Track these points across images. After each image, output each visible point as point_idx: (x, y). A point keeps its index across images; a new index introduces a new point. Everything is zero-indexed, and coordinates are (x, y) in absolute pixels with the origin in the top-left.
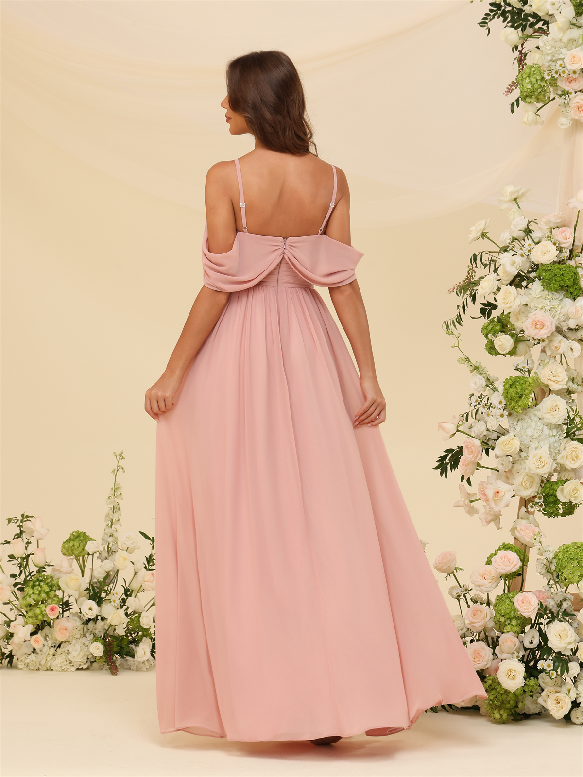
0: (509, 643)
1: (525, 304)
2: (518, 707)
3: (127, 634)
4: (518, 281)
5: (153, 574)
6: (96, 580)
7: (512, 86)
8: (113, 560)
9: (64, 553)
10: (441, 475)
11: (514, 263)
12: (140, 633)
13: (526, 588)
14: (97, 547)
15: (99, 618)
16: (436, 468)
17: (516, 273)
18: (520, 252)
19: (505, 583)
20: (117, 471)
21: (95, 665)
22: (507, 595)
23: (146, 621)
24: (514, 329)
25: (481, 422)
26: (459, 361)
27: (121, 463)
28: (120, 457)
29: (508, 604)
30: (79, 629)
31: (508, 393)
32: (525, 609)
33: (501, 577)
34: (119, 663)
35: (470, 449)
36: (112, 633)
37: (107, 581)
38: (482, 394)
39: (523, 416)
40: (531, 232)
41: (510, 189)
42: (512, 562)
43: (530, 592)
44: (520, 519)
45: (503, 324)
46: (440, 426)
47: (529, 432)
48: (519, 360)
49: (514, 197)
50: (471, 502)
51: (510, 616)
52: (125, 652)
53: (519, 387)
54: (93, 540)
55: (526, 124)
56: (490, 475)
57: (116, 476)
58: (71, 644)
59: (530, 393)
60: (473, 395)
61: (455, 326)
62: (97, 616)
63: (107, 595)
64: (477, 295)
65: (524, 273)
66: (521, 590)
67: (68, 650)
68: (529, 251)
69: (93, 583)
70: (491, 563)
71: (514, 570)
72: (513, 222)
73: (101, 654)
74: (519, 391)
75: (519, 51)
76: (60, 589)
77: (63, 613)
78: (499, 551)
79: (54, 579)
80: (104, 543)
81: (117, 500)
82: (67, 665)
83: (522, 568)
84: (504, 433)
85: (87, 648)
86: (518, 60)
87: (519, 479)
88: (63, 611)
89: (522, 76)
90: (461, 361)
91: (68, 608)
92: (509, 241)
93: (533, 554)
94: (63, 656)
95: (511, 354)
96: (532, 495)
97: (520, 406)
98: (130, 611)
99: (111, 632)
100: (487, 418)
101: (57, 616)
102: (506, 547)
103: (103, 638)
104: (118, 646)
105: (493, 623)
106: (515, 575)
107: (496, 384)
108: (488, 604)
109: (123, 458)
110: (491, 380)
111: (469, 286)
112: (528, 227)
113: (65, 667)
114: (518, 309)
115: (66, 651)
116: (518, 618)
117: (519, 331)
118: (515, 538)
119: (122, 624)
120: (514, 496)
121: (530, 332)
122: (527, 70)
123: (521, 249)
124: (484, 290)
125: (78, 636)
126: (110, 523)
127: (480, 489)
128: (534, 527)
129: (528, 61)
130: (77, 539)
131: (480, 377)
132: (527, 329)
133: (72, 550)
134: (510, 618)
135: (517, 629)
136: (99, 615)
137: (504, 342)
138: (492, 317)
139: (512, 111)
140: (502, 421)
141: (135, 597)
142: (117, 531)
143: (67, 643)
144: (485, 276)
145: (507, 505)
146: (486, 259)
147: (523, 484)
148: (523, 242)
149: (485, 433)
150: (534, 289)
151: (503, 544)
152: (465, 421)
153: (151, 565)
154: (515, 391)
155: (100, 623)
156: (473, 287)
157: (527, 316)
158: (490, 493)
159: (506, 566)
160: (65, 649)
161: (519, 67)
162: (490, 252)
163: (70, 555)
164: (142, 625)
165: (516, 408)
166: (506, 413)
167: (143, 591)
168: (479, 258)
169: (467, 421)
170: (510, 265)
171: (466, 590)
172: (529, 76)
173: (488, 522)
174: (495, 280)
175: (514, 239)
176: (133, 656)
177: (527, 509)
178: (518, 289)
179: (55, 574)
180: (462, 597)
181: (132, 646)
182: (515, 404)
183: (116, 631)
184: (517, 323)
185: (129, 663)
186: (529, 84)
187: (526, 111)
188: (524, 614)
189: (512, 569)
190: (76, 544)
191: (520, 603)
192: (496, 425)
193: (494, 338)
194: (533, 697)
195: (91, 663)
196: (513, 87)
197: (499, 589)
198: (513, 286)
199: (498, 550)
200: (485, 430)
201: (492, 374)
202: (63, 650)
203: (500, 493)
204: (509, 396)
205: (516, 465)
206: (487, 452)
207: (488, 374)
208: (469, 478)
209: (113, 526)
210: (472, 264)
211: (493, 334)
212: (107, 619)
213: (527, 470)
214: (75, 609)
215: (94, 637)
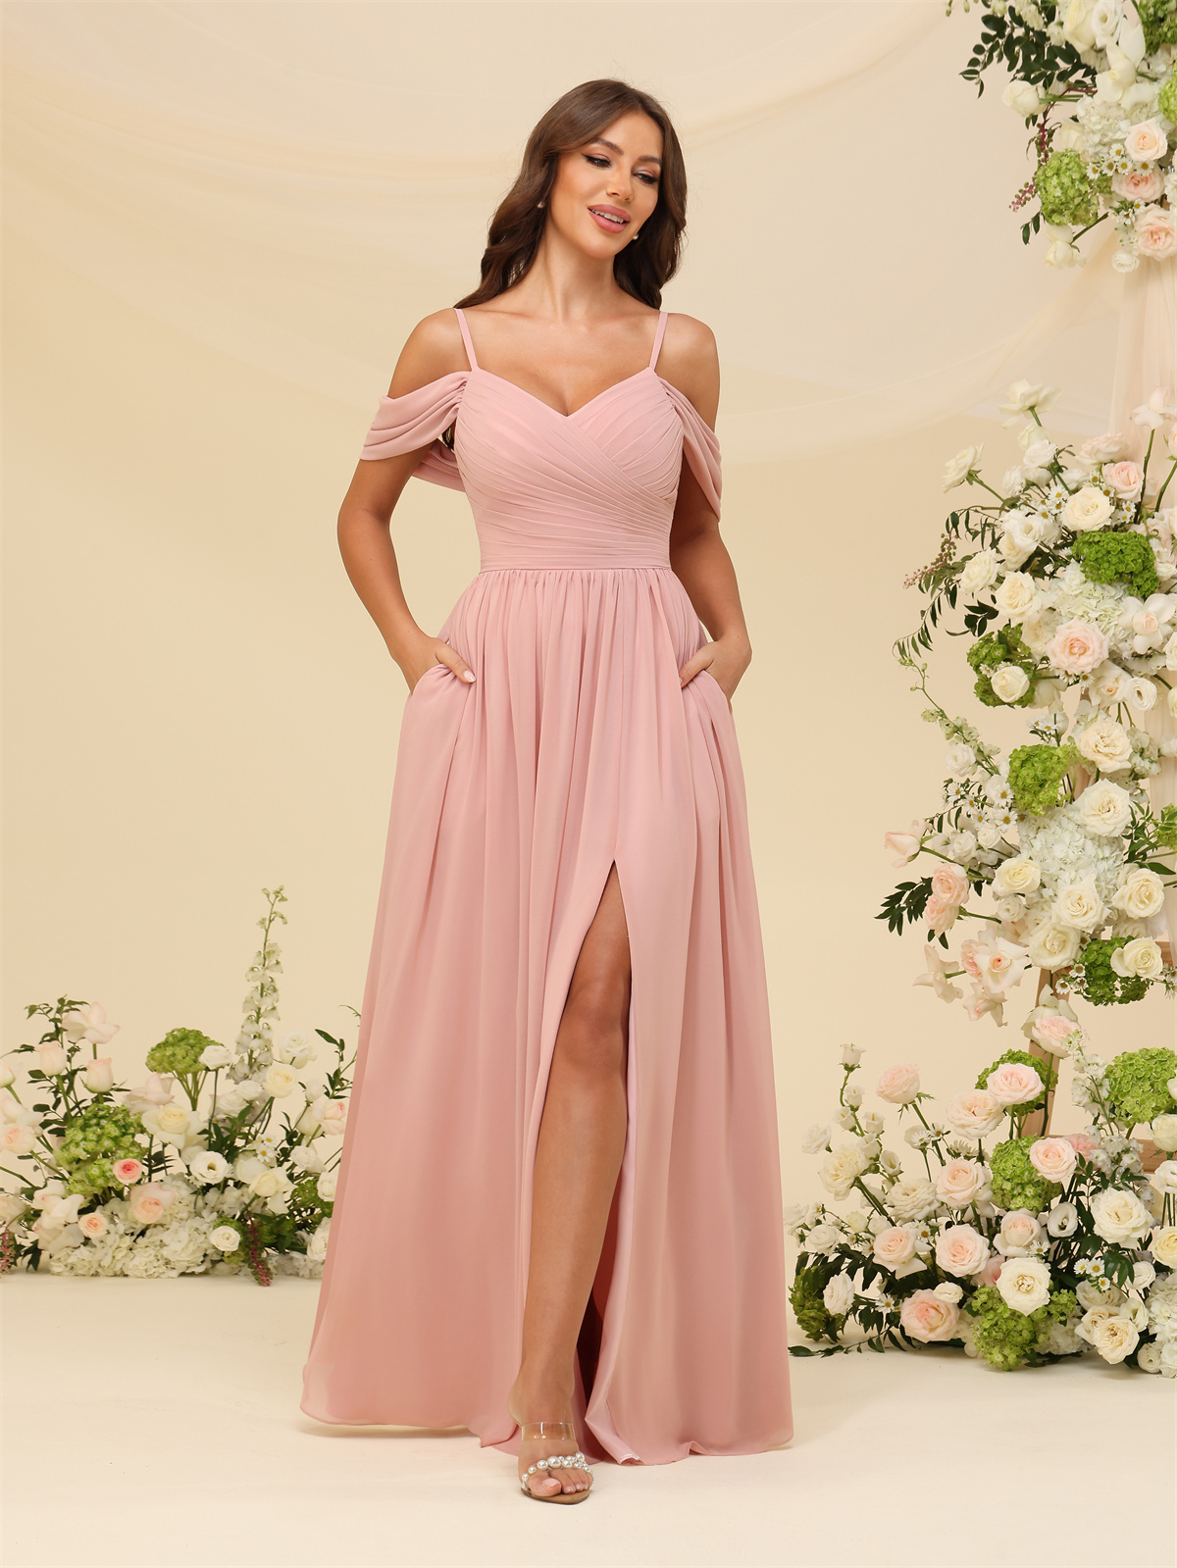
0: (1020, 1228)
1: (1050, 608)
2: (1037, 1342)
3: (291, 1212)
4: (1037, 564)
5: (341, 1106)
6: (224, 1117)
7: (1025, 192)
8: (261, 1080)
9: (153, 1067)
10: (891, 928)
11: (1029, 530)
12: (318, 1211)
13: (1052, 1129)
14: (226, 1057)
15: (231, 1183)
16: (882, 917)
17: (1033, 549)
18: (1041, 508)
19: (1013, 1122)
20: (270, 921)
21: (220, 1266)
22: (1017, 1142)
23: (326, 1189)
24: (1030, 656)
25: (967, 833)
26: (925, 717)
27: (279, 907)
28: (277, 897)
29: (1018, 1159)
30: (185, 1202)
31: (1017, 777)
32: (1050, 1168)
33: (1004, 1111)
34: (275, 1264)
35: (946, 883)
36: (258, 1211)
37: (247, 1118)
38: (968, 780)
39: (1047, 820)
40: (1062, 471)
41: (1021, 389)
42: (1026, 1083)
43: (1061, 1137)
44: (1040, 1008)
45: (1008, 646)
46: (888, 840)
47: (1059, 851)
48: (1038, 715)
49: (1028, 404)
50: (948, 976)
51: (1022, 1179)
52: (287, 1245)
53: (1039, 766)
54: (217, 1044)
55: (1052, 264)
56: (984, 929)
57: (267, 931)
58: (168, 1229)
59: (1059, 777)
60: (951, 781)
61: (917, 650)
62: (226, 1180)
63: (247, 1143)
64: (958, 590)
65: (1048, 548)
66: (1043, 1134)
67: (161, 1241)
68: (1059, 506)
69: (217, 1121)
70: (986, 1085)
71: (1030, 1097)
72: (1028, 452)
73: (235, 1248)
74: (1039, 773)
75: (1039, 125)
76: (143, 1130)
77: (150, 1175)
78: (1000, 1065)
79: (131, 1114)
80: (241, 1050)
81: (269, 973)
82: (159, 1266)
83: (1045, 1094)
84: (1011, 853)
85: (203, 1236)
86: (1036, 142)
87: (1037, 937)
88: (151, 1172)
89: (1044, 172)
90: (929, 716)
91: (163, 1165)
92: (1020, 488)
93: (1065, 1071)
94: (151, 1251)
95: (1024, 703)
96: (1065, 964)
97: (1041, 803)
98: (297, 1171)
99: (256, 1208)
100: (977, 825)
101: (136, 1180)
102: (1014, 1057)
103: (239, 1220)
104: (271, 1233)
105: (990, 1193)
106: (1031, 1108)
107: (995, 760)
108: (981, 1158)
109: (283, 899)
110: (986, 753)
111: (943, 574)
112: (1056, 462)
113: (154, 1270)
114: (1037, 617)
115: (158, 1243)
116: (1037, 1184)
117: (1038, 658)
118: (1032, 1041)
119: (280, 1194)
120: (1030, 966)
121: (1061, 662)
122: (1053, 163)
123: (1043, 502)
124: (971, 580)
125: (185, 1215)
126: (255, 1014)
127: (964, 954)
128: (1067, 1021)
129: (1057, 144)
130: (182, 1043)
131: (965, 746)
132: (1055, 655)
133: (171, 1063)
134: (1021, 1184)
135: (1036, 1203)
136: (231, 1179)
137: (1010, 679)
138: (986, 632)
139: (1026, 240)
140: (1006, 831)
141: (307, 1146)
142: (269, 1028)
143: (159, 1228)
144: (975, 554)
145: (1017, 983)
146: (976, 521)
147: (1048, 945)
148: (1046, 490)
149: (974, 853)
150: (1067, 579)
151: (1009, 1052)
152: (935, 831)
153: (338, 1090)
154: (1032, 774)
155: (232, 1194)
156: (951, 575)
157: (1054, 631)
158: (984, 961)
159: (1014, 1091)
160: (156, 1239)
161: (1039, 156)
162: (983, 508)
163: (166, 1071)
164: (320, 1195)
165: (1033, 805)
166: (1014, 816)
167: (322, 1135)
168: (962, 519)
169: (940, 830)
170: (1022, 532)
171: (938, 1133)
172: (1057, 174)
173: (979, 1013)
174: (993, 562)
175: (1030, 484)
176: (304, 1251)
177: (1055, 990)
178: (1036, 579)
179: (133, 1105)
180: (930, 1146)
181: (303, 1233)
182: (1031, 799)
183: (268, 1206)
184: (1035, 644)
185: (296, 1264)
186: (1058, 189)
187: (1052, 239)
188: (1048, 1177)
189: (1025, 1096)
190: (180, 1052)
191: (1042, 1157)
192: (996, 838)
193: (992, 672)
194: (1065, 1325)
195: (213, 1263)
196: (1028, 195)
197: (1002, 1132)
198: (1027, 574)
199: (998, 1063)
200: (974, 849)
201: (987, 741)
202: (151, 1240)
203: (1002, 961)
204: (1020, 783)
205: (1032, 911)
206: (978, 888)
207: (980, 739)
208: (943, 935)
209: (262, 1020)
210: (948, 532)
211: (989, 665)
212: (248, 1186)
213: (1054, 920)
214: (177, 1167)
215: (220, 1216)
